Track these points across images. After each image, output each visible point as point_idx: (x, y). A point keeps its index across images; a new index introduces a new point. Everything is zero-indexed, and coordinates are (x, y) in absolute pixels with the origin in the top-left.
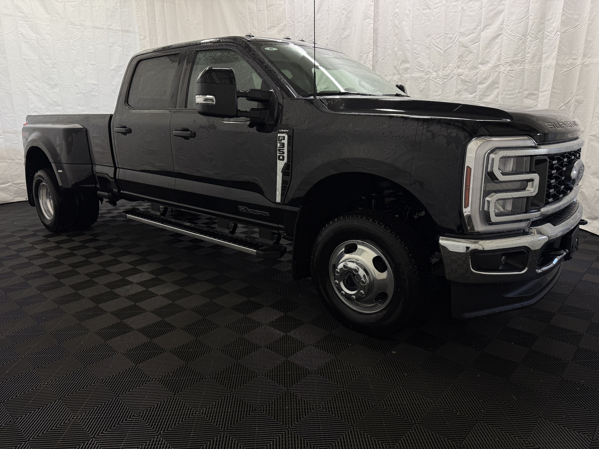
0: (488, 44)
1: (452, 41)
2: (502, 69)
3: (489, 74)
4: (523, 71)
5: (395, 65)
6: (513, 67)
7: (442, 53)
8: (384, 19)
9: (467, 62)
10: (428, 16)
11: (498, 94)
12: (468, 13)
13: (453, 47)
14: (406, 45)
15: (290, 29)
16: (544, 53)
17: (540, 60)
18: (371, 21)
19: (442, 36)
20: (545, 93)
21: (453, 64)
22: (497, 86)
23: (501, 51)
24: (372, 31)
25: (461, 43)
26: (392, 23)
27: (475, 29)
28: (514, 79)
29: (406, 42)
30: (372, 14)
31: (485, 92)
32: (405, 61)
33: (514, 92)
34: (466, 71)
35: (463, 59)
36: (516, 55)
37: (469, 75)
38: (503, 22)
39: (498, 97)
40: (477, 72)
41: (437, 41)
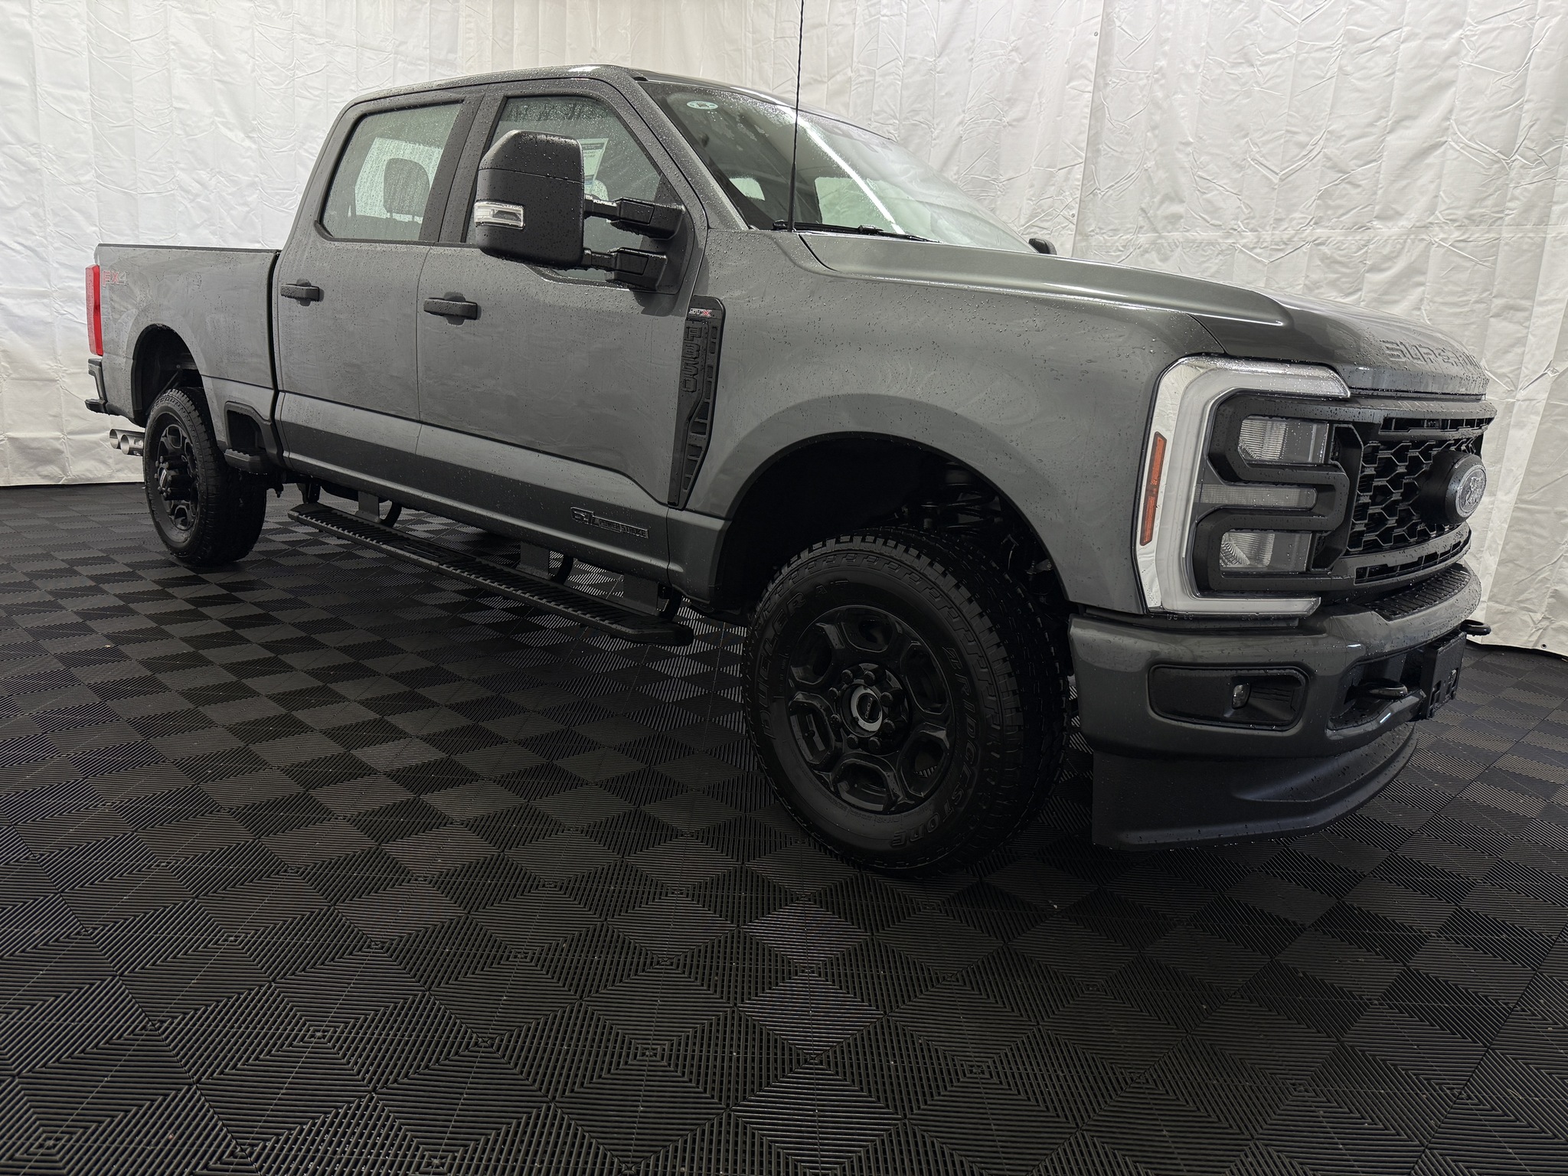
0: (1404, 168)
1: (1304, 153)
2: (1437, 235)
3: (1399, 246)
4: (1493, 246)
5: (1143, 206)
6: (1470, 232)
7: (1276, 181)
8: (1123, 83)
9: (1341, 211)
10: (1244, 84)
11: (1422, 300)
12: (1355, 81)
13: (1307, 170)
14: (1180, 155)
15: (860, 89)
16: (1556, 203)
17: (1544, 220)
18: (1087, 86)
19: (1280, 137)
20: (1550, 307)
21: (1302, 213)
22: (1420, 279)
23: (1439, 186)
24: (1088, 110)
25: (1329, 159)
26: (1143, 96)
27: (1371, 125)
28: (1468, 264)
29: (1181, 147)
30: (1092, 66)
31: (1386, 293)
32: (1174, 197)
33: (1465, 298)
34: (1337, 235)
35: (1330, 202)
36: (1479, 201)
37: (1344, 246)
38: (1451, 111)
39: (1420, 309)
40: (1366, 238)
41: (1264, 151)
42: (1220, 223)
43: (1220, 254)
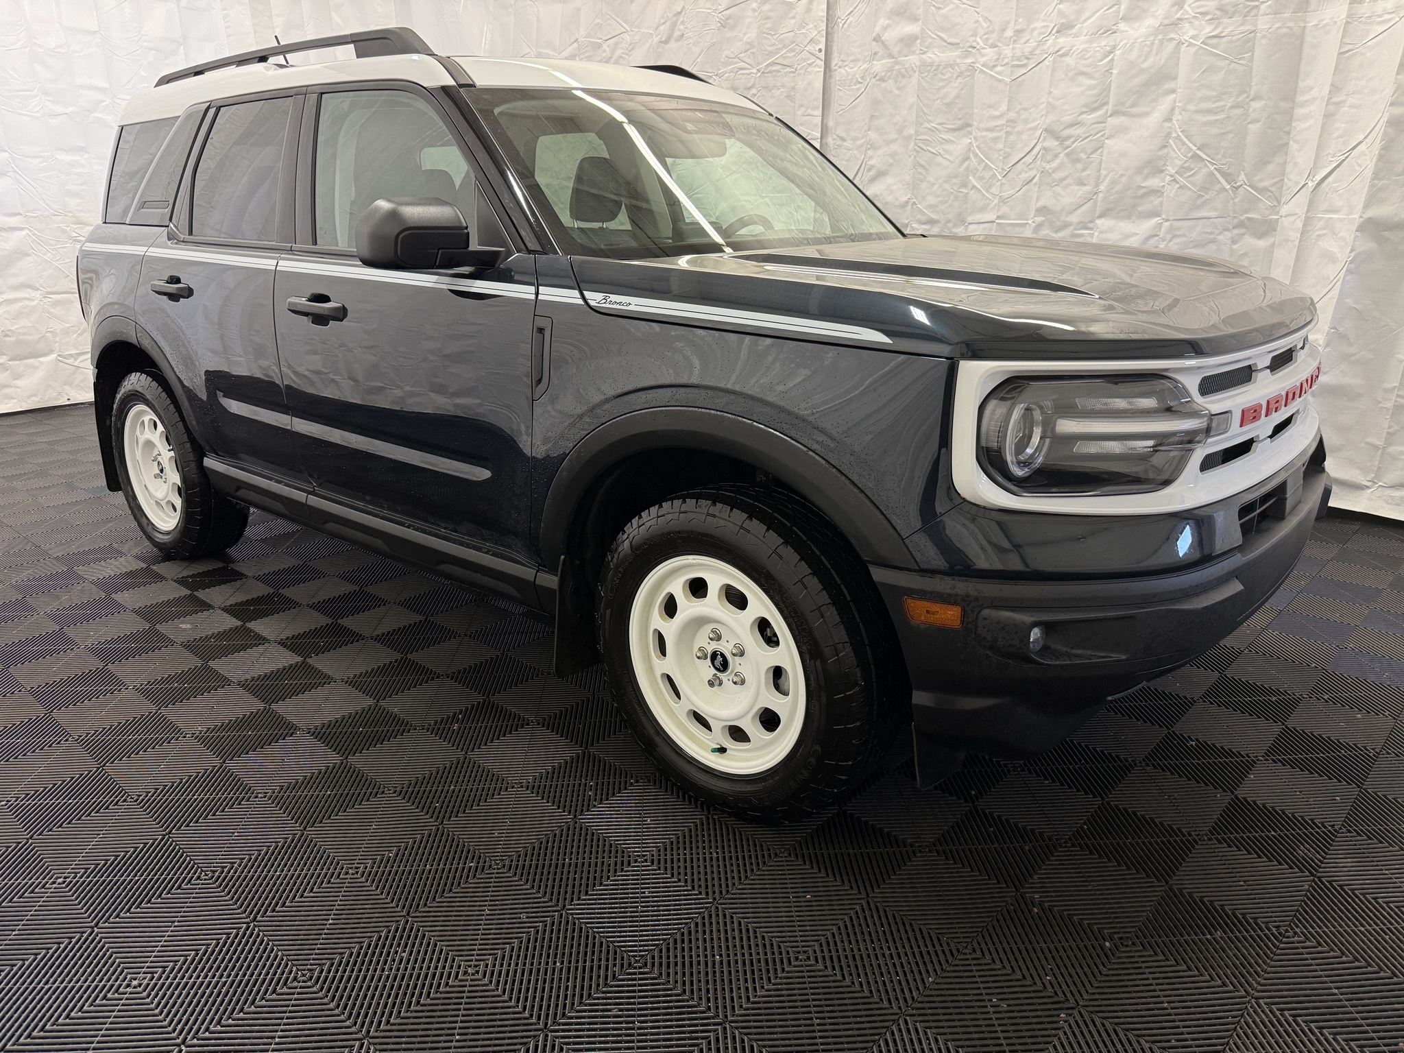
2: (1187, 32)
3: (1146, 49)
4: (1249, 40)
6: (1223, 26)
11: (1173, 109)
22: (1171, 85)
28: (1224, 63)
33: (1220, 104)
34: (1081, 43)
37: (1089, 55)
39: (1169, 120)
40: (1112, 43)
42: (957, 41)
43: (958, 76)
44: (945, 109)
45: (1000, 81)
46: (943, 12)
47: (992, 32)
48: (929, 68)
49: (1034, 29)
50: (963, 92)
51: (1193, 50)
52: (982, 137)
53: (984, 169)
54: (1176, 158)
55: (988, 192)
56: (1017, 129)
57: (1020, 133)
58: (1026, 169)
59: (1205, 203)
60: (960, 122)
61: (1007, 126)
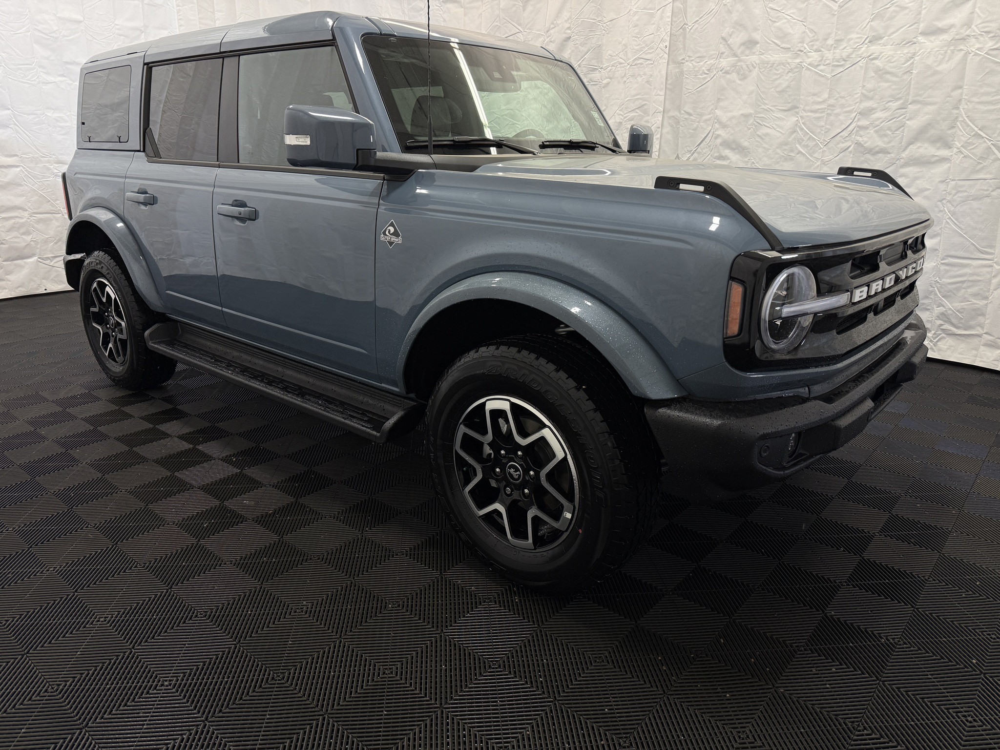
42: (789, 46)
43: (789, 72)
44: (777, 95)
45: (823, 76)
46: (778, 24)
47: (817, 40)
48: (766, 65)
49: (849, 40)
50: (792, 83)
51: (978, 58)
52: (807, 116)
53: (809, 139)
54: (962, 136)
55: (811, 156)
56: (835, 112)
57: (838, 115)
58: (843, 140)
59: (982, 168)
60: (789, 105)
61: (828, 109)
